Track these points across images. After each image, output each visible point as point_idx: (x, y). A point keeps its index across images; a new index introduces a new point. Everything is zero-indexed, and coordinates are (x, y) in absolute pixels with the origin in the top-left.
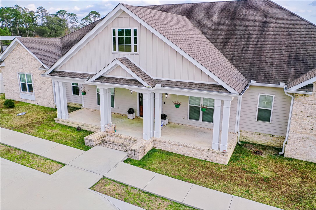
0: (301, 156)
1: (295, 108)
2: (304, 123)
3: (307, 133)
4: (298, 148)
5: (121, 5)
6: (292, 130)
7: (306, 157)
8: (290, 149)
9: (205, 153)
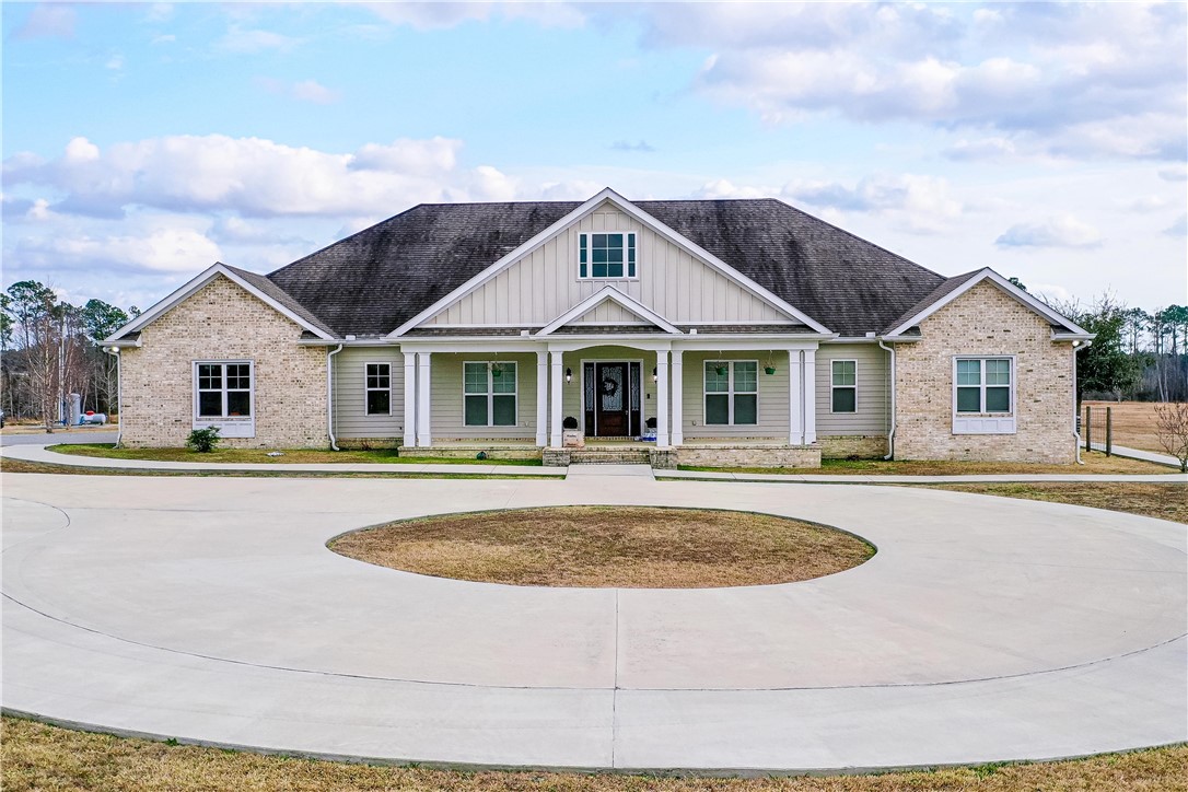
0: (920, 454)
1: (899, 369)
2: (916, 392)
3: (922, 411)
4: (912, 438)
5: (609, 191)
6: (899, 409)
7: (927, 453)
8: (901, 444)
9: (780, 454)
